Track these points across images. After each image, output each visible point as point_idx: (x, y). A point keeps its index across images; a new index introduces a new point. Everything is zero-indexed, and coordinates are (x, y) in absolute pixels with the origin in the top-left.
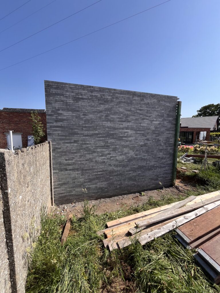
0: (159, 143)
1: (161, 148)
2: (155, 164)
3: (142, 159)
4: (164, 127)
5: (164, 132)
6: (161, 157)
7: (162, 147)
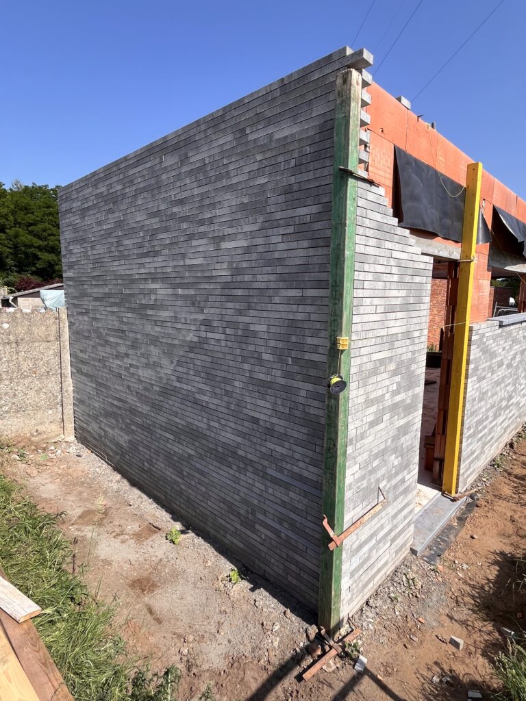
0: (251, 348)
1: (262, 376)
2: (238, 446)
3: (196, 402)
4: (269, 262)
5: (271, 292)
6: (261, 423)
7: (264, 370)
